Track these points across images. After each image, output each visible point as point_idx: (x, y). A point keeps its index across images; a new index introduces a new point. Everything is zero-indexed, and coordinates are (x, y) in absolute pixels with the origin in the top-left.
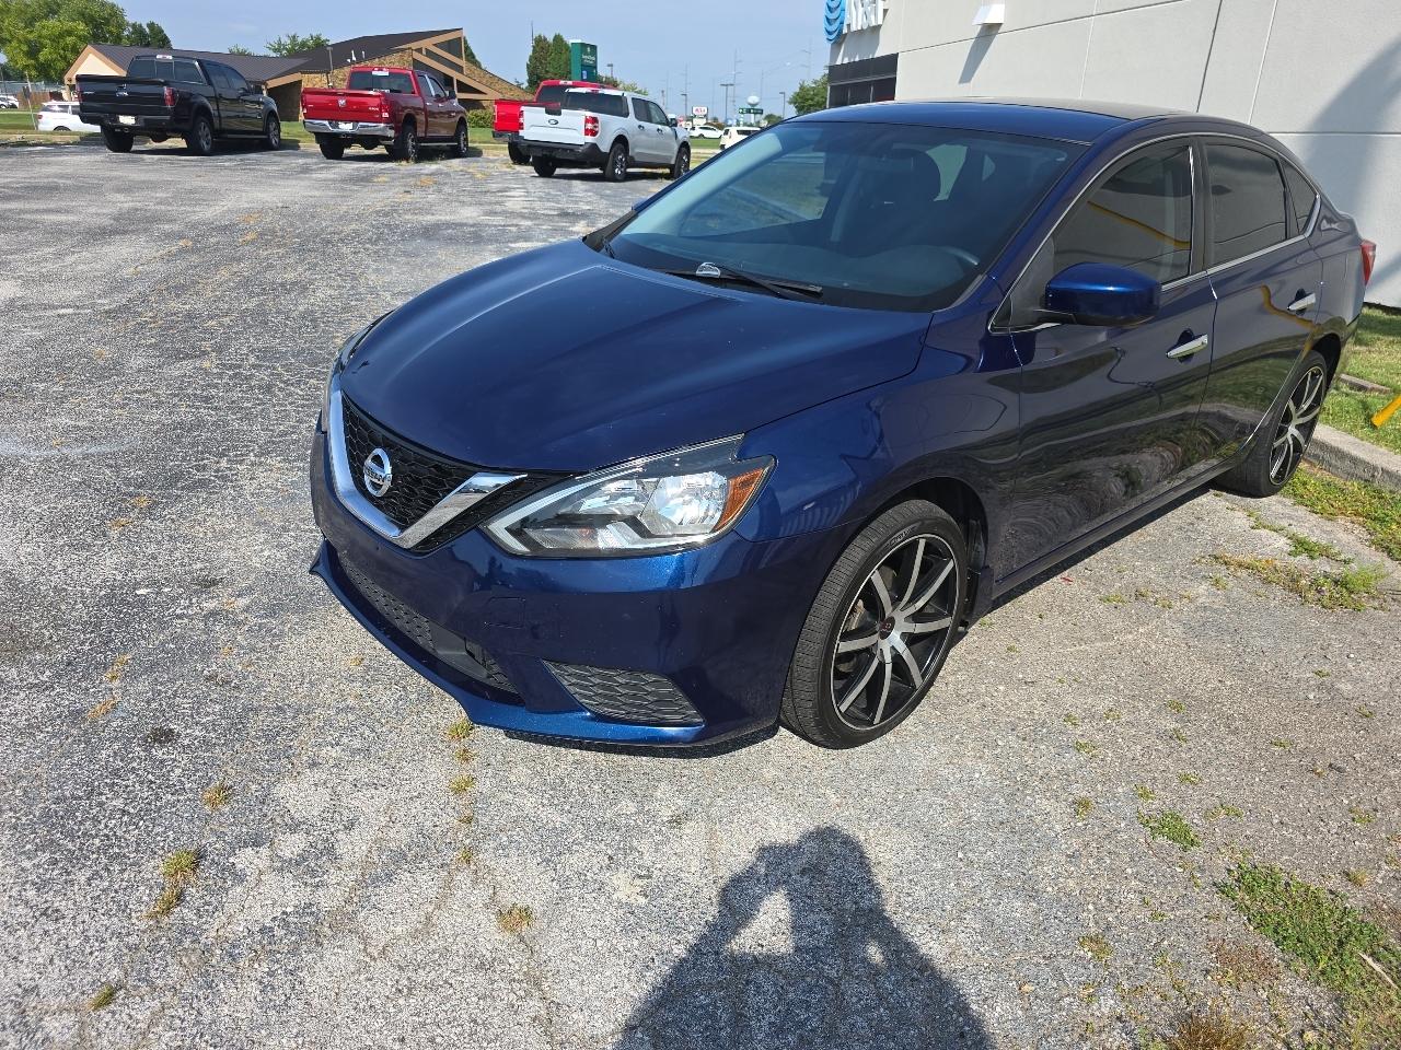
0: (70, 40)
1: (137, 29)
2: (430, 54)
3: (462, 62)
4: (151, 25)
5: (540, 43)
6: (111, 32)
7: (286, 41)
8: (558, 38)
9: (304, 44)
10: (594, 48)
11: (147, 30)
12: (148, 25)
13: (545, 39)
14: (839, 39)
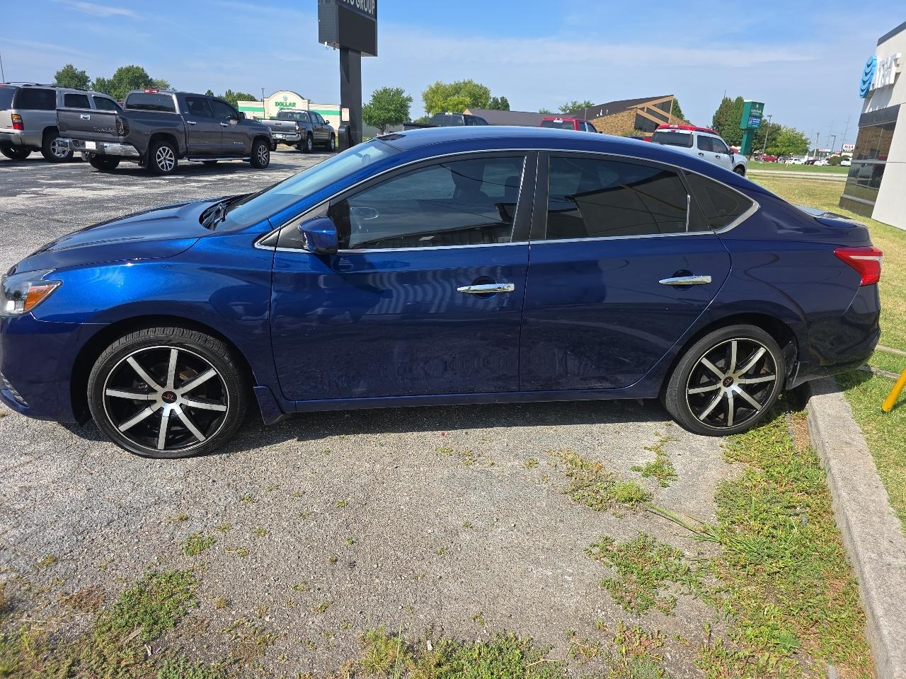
0: (460, 106)
1: (495, 101)
2: (649, 111)
3: (669, 116)
4: (502, 98)
5: (726, 102)
6: (481, 102)
7: (570, 105)
8: (740, 100)
9: (579, 107)
10: (762, 105)
11: (500, 101)
12: (501, 99)
13: (730, 100)
14: (867, 95)
